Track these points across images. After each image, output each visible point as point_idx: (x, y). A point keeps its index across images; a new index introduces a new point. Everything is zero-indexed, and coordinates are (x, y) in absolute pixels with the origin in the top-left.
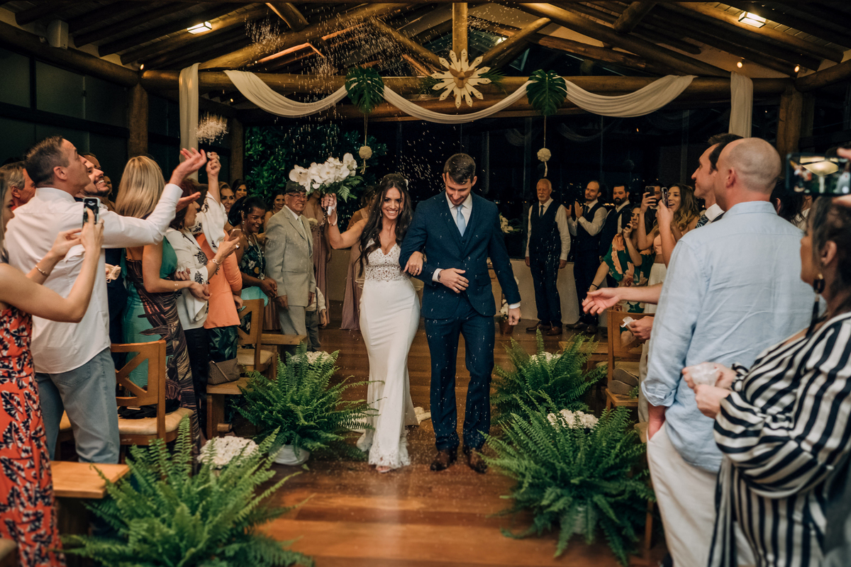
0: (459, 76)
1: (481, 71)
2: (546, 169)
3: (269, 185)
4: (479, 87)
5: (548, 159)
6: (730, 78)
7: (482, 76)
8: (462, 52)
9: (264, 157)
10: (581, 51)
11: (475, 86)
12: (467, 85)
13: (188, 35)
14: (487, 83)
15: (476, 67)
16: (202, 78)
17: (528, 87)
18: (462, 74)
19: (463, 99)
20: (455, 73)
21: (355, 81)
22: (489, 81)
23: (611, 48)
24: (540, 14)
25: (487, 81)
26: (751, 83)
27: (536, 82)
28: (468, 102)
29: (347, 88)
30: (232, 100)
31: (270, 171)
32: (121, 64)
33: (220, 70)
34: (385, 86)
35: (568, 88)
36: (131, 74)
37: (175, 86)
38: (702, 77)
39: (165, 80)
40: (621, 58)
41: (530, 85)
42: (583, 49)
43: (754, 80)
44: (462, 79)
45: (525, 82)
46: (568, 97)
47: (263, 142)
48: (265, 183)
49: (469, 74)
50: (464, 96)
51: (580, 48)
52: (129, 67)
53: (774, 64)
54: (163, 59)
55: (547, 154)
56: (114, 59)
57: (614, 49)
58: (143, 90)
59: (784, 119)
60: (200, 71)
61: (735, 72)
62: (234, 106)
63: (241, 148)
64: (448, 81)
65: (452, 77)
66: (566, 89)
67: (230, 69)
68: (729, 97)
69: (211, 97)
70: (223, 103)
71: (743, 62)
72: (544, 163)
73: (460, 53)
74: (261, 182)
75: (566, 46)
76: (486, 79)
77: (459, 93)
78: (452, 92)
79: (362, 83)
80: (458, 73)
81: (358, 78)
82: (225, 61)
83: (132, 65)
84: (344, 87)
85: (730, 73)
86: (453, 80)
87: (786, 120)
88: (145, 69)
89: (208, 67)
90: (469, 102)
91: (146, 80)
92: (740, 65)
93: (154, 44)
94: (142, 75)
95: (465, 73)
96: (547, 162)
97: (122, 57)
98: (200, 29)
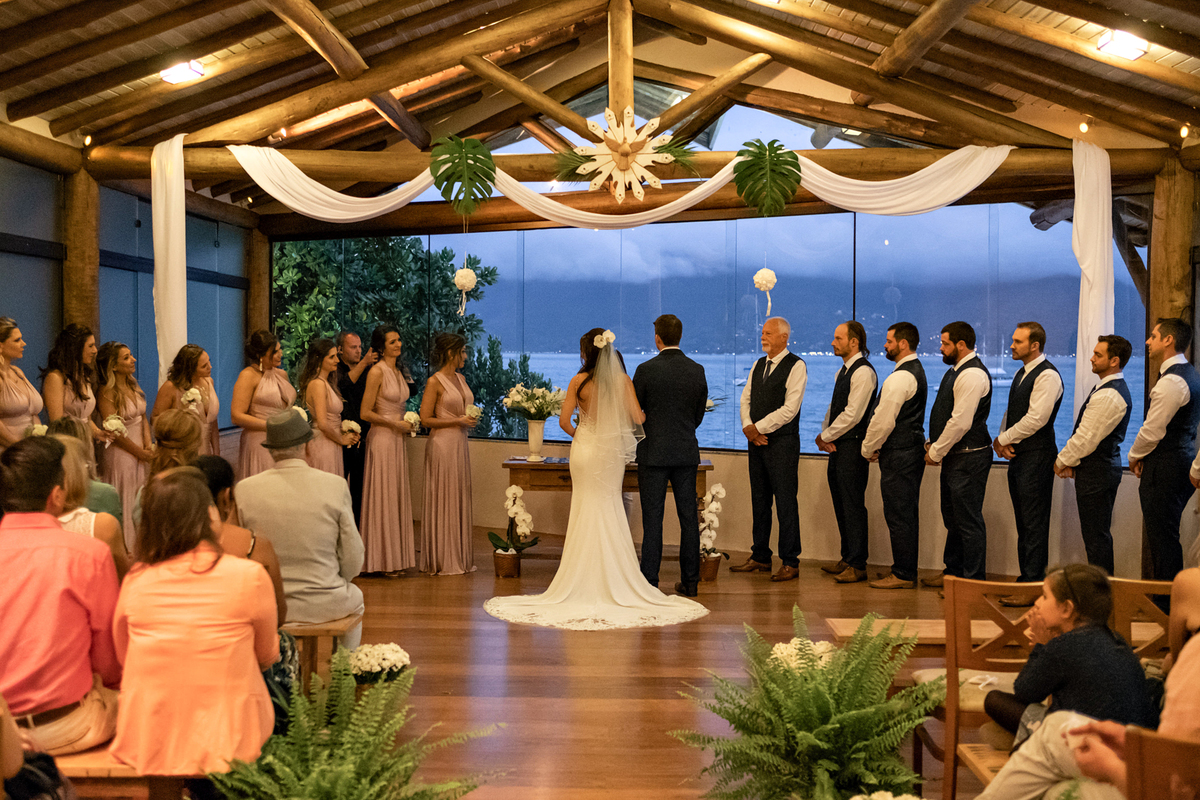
0: (620, 150)
1: (657, 141)
2: (770, 304)
3: (311, 334)
4: (655, 168)
5: (771, 286)
6: (1071, 149)
7: (660, 150)
8: (626, 112)
9: (302, 290)
10: (815, 111)
11: (647, 167)
12: (634, 165)
13: (164, 86)
14: (667, 161)
15: (649, 136)
16: (190, 159)
17: (736, 169)
18: (627, 148)
19: (629, 188)
20: (614, 146)
21: (445, 162)
22: (671, 158)
23: (865, 106)
24: (754, 48)
25: (666, 158)
26: (1106, 156)
27: (750, 159)
28: (636, 194)
29: (433, 172)
30: (250, 200)
31: (313, 312)
32: (50, 136)
33: (220, 145)
34: (497, 169)
35: (802, 168)
36: (68, 152)
37: (144, 173)
38: (1023, 147)
39: (125, 162)
40: (883, 121)
41: (740, 163)
42: (820, 108)
43: (1112, 152)
44: (625, 155)
45: (731, 160)
46: (803, 183)
47: (300, 267)
48: (305, 331)
49: (638, 147)
50: (630, 183)
51: (814, 107)
52: (64, 139)
53: (1143, 126)
54: (123, 129)
55: (770, 279)
56: (36, 126)
57: (870, 107)
58: (91, 179)
59: (1164, 216)
60: (186, 147)
61: (1078, 140)
62: (254, 210)
63: (267, 276)
64: (604, 160)
65: (609, 152)
66: (800, 171)
67: (237, 143)
68: (1071, 180)
69: (214, 195)
70: (238, 204)
71: (1089, 123)
72: (764, 292)
73: (622, 112)
74: (300, 328)
75: (791, 103)
76: (666, 155)
77: (621, 179)
78: (610, 177)
79: (458, 165)
80: (619, 145)
81: (452, 155)
82: (230, 131)
83: (72, 138)
84: (428, 171)
85: (1071, 140)
86: (610, 158)
87: (1168, 216)
88: (93, 145)
89: (200, 140)
90: (639, 193)
91: (95, 162)
92: (1084, 128)
93: (107, 102)
94: (89, 154)
95: (631, 146)
96: (771, 292)
97: (52, 123)
98: (184, 74)
